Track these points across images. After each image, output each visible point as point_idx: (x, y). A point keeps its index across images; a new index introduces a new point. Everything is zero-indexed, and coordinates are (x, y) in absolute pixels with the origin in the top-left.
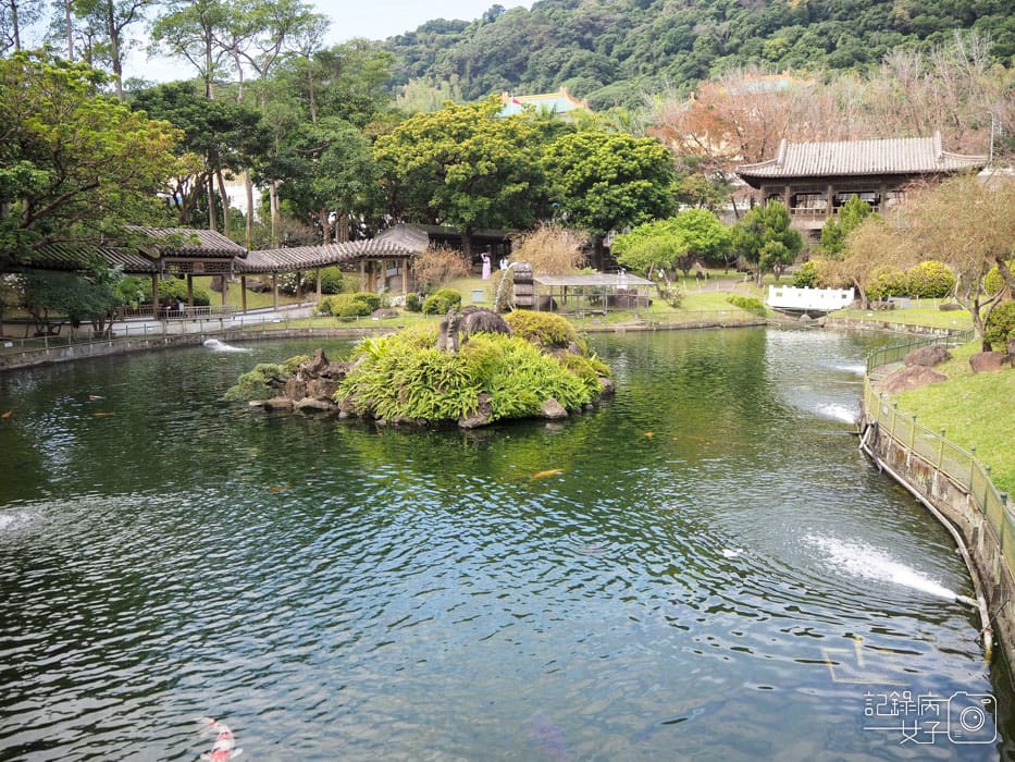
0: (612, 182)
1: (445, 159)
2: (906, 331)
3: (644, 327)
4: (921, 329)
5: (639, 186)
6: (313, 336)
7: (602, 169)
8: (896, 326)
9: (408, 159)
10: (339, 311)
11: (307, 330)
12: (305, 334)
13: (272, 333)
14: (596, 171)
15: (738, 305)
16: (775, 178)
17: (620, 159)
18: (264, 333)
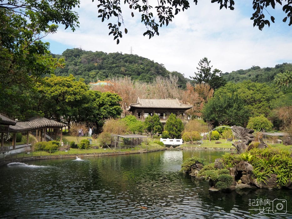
0: (110, 106)
1: (64, 94)
2: (214, 150)
3: (145, 151)
4: (219, 149)
5: (117, 107)
6: (42, 159)
7: (106, 101)
8: (210, 148)
9: (52, 92)
10: (48, 148)
11: (40, 157)
12: (39, 158)
13: (27, 158)
14: (104, 102)
15: (158, 144)
16: (141, 108)
17: (111, 99)
18: (24, 158)
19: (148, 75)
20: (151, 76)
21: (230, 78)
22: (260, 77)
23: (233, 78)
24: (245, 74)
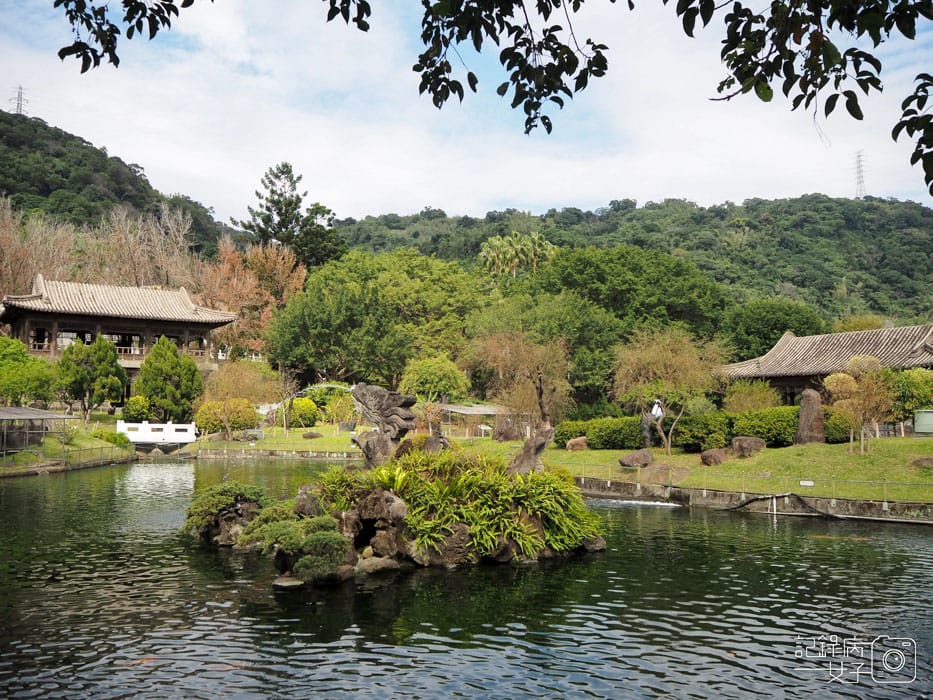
2: (298, 457)
3: (59, 468)
4: (315, 454)
8: (285, 453)
15: (108, 440)
19: (81, 198)
20: (93, 204)
21: (358, 236)
22: (443, 242)
23: (368, 238)
24: (403, 229)
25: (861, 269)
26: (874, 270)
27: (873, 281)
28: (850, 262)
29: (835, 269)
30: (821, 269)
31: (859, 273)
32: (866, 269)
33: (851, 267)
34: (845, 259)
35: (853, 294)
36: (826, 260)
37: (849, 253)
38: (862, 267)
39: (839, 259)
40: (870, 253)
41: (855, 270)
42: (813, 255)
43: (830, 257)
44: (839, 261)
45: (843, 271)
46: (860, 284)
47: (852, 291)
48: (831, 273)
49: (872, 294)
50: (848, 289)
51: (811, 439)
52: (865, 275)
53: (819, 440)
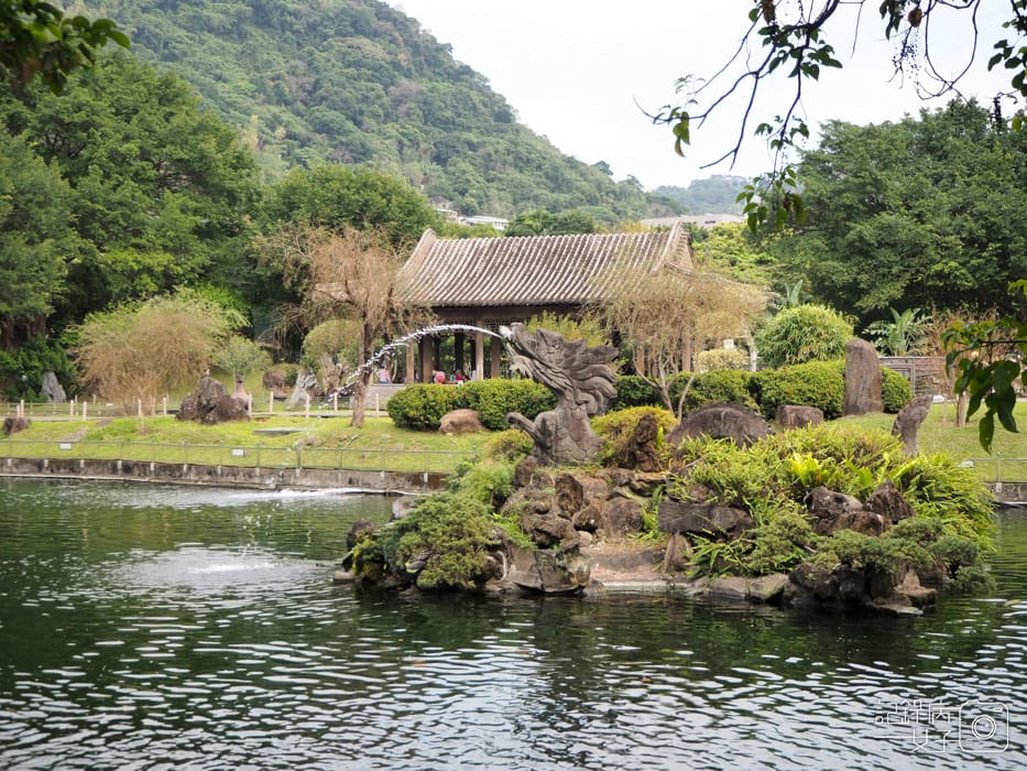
25: (278, 103)
26: (300, 106)
27: (299, 128)
28: (261, 88)
29: (234, 97)
30: (212, 95)
31: (275, 109)
32: (287, 103)
33: (262, 96)
34: (251, 81)
35: (267, 147)
36: (219, 78)
37: (257, 69)
38: (281, 99)
39: (240, 78)
40: (293, 73)
41: (269, 103)
42: (196, 66)
43: (226, 74)
44: (243, 84)
45: (249, 102)
46: (281, 131)
47: (266, 142)
48: (230, 105)
49: (298, 151)
50: (260, 138)
51: (871, 408)
52: (287, 116)
53: (878, 410)
